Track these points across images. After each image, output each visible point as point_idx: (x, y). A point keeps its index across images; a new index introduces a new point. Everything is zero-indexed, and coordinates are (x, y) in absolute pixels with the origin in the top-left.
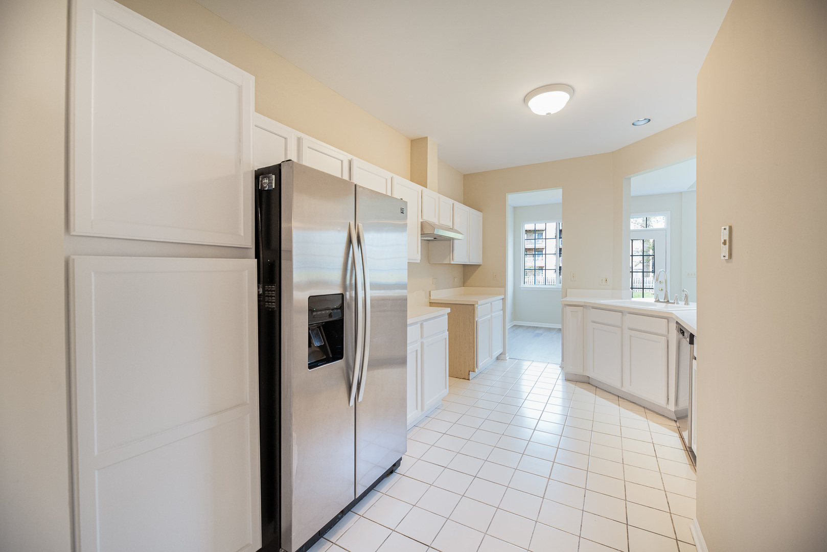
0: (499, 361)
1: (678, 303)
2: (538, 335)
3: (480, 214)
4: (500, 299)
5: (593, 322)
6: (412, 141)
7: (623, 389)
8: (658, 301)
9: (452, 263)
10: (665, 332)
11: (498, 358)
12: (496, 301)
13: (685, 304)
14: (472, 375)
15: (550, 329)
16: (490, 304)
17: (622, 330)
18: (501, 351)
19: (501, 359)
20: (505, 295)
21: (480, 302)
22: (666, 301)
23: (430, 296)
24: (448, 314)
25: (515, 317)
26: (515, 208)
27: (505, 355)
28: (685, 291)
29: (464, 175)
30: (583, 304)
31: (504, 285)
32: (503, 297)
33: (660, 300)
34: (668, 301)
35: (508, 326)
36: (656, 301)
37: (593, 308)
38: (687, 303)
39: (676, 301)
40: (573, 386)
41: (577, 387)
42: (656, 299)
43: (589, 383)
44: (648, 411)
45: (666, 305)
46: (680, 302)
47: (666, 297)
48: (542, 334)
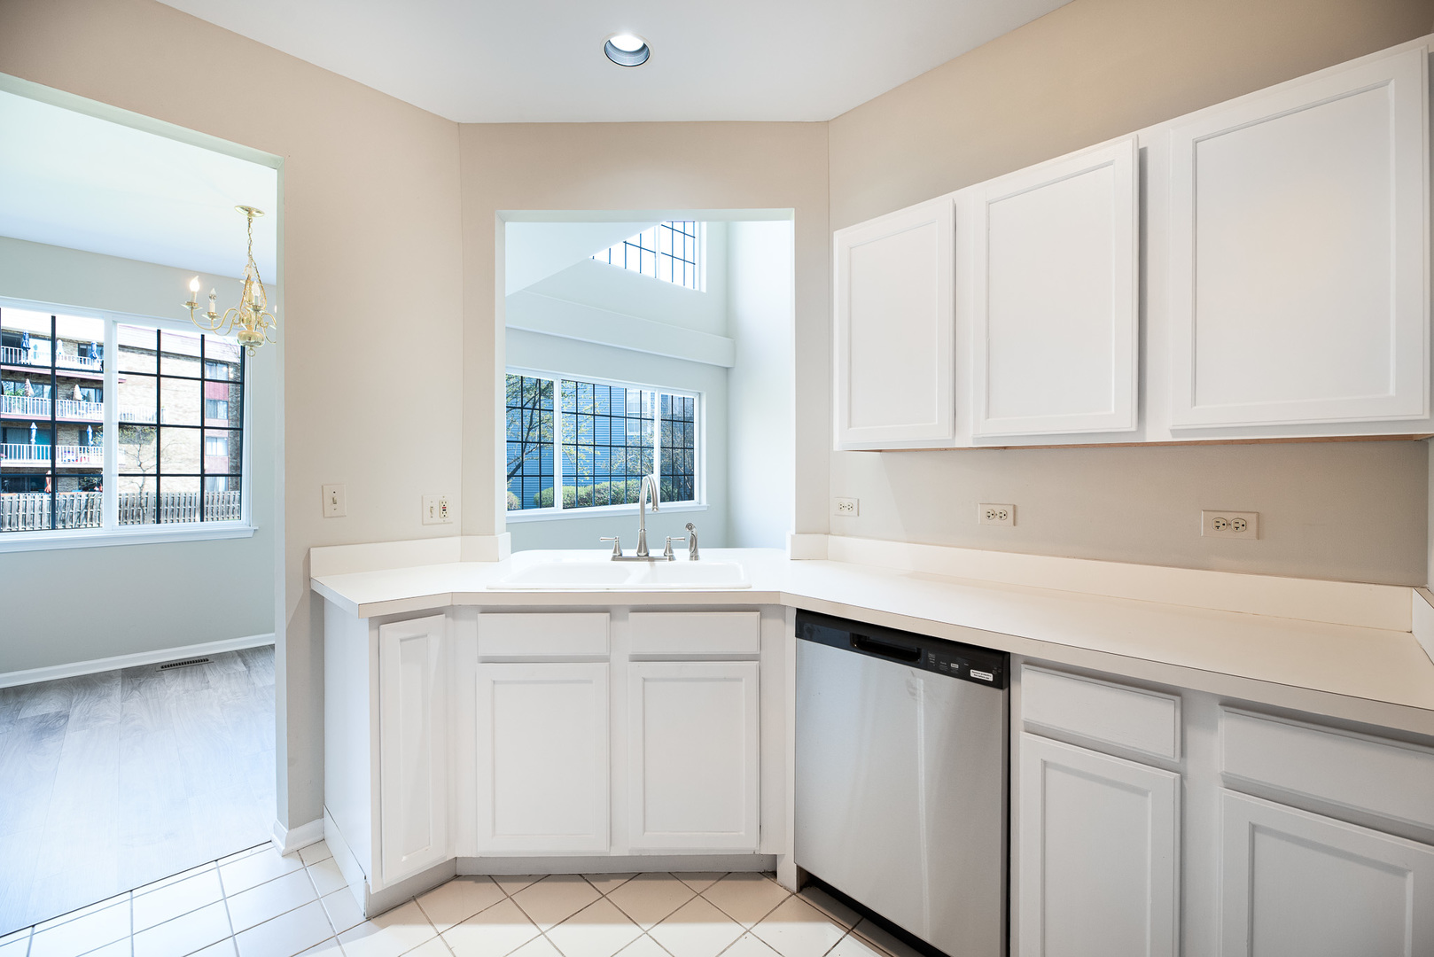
1: (672, 558)
8: (618, 557)
13: (692, 558)
17: (610, 666)
22: (643, 554)
33: (626, 553)
34: (648, 555)
36: (614, 559)
37: (487, 610)
38: (695, 556)
39: (668, 554)
40: (424, 931)
41: (440, 928)
42: (615, 552)
43: (457, 877)
44: (698, 885)
45: (651, 565)
46: (676, 552)
47: (643, 546)
48: (67, 717)
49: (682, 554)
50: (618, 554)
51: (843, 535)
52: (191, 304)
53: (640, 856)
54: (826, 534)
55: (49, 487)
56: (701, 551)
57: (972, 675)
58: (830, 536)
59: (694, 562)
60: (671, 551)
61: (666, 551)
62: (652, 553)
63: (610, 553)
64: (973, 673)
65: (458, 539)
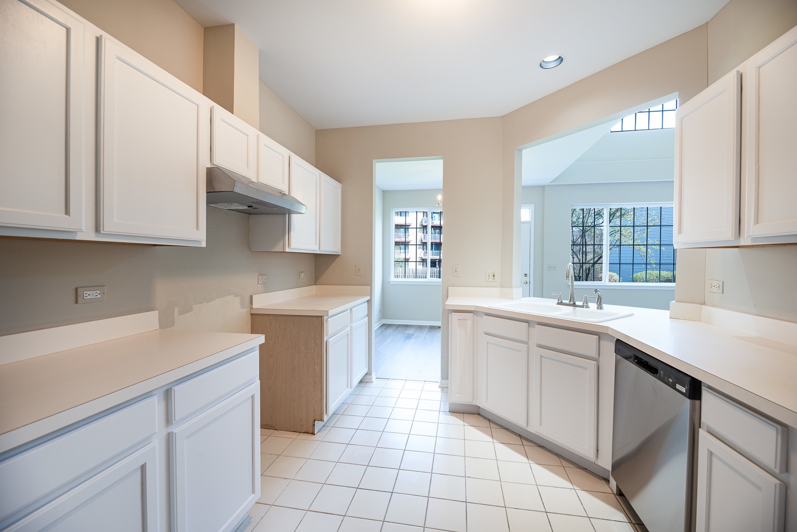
0: (363, 385)
1: (587, 307)
2: (409, 337)
3: (339, 185)
4: (365, 302)
5: (487, 334)
6: (205, 28)
7: (529, 429)
8: (560, 303)
9: (287, 250)
10: (594, 354)
11: (361, 382)
12: (359, 306)
13: (598, 308)
14: (318, 425)
15: (421, 327)
16: (349, 311)
17: (528, 347)
18: (365, 371)
19: (366, 381)
20: (371, 296)
21: (331, 313)
22: (572, 303)
23: (251, 303)
24: (261, 346)
25: (383, 314)
26: (384, 193)
27: (371, 375)
28: (599, 291)
29: (316, 130)
30: (473, 309)
31: (368, 282)
32: (368, 298)
33: (564, 301)
34: (574, 304)
35: (375, 326)
36: (558, 304)
37: (487, 314)
38: (600, 307)
39: (585, 304)
40: (461, 422)
41: (465, 424)
42: (558, 300)
43: (479, 414)
44: (565, 463)
45: (574, 309)
46: (590, 304)
47: (572, 298)
48: (413, 335)
49: (593, 306)
50: (560, 301)
51: (713, 306)
52: (438, 204)
53: (540, 436)
54: (701, 304)
55: (437, 266)
56: (604, 306)
57: (677, 387)
58: (703, 306)
59: (599, 310)
60: (587, 303)
61: (584, 303)
62: (577, 303)
63: (556, 301)
64: (678, 386)
65: (498, 289)
